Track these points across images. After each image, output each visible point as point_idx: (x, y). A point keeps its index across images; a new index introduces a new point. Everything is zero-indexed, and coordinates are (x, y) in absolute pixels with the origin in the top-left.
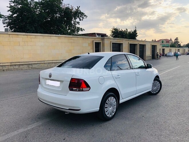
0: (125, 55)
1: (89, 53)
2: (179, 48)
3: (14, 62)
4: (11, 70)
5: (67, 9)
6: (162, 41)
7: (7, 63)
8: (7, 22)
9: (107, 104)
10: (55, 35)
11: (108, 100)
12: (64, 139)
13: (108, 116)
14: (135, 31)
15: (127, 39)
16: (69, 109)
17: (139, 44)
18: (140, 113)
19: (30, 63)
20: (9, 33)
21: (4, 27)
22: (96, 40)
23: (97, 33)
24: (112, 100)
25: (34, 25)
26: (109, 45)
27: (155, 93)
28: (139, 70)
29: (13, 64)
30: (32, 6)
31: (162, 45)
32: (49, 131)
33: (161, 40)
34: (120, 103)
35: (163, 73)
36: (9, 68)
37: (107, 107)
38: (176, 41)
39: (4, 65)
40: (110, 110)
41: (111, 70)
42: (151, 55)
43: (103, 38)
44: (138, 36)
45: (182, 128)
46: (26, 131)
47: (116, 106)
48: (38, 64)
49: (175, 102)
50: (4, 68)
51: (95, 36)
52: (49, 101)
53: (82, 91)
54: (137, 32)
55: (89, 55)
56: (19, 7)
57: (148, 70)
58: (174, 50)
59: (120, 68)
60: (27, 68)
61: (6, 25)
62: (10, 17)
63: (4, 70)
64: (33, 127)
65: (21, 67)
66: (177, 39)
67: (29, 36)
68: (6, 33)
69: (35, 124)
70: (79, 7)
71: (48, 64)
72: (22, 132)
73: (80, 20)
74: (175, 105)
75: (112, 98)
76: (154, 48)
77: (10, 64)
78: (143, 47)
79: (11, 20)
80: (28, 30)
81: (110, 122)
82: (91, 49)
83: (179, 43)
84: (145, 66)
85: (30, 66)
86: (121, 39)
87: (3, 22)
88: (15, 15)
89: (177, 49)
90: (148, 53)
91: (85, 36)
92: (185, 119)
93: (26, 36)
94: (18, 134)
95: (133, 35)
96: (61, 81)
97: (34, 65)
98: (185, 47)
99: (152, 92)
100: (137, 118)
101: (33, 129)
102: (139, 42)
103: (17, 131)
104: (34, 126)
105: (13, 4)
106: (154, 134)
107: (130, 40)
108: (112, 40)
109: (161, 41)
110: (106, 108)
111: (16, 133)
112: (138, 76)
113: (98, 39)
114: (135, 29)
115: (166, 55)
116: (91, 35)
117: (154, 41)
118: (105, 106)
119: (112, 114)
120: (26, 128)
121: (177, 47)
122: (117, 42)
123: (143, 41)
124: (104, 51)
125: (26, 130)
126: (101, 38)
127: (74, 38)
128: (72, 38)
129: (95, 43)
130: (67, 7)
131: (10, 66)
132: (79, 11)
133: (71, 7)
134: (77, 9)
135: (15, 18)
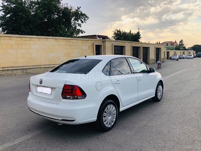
0: (125, 58)
2: (184, 51)
3: (6, 66)
4: (3, 75)
5: (66, 9)
6: (167, 44)
9: (105, 112)
10: (51, 37)
11: (107, 108)
13: (106, 126)
14: (138, 33)
15: (130, 42)
16: (63, 120)
18: (142, 122)
19: (25, 68)
22: (97, 42)
23: (97, 35)
24: (111, 108)
25: (30, 26)
26: (111, 48)
28: (141, 75)
29: (5, 69)
30: (26, 6)
31: (166, 47)
33: (165, 42)
34: (120, 111)
35: (167, 77)
36: (1, 73)
37: (105, 115)
38: (181, 43)
40: (109, 119)
41: (110, 75)
42: (155, 59)
43: (104, 40)
44: (141, 38)
45: (188, 138)
46: (13, 146)
47: (115, 115)
48: (34, 69)
49: (180, 108)
51: (96, 38)
53: (77, 99)
54: (140, 34)
55: (86, 58)
56: (13, 7)
57: (150, 74)
58: (179, 53)
59: (121, 73)
60: (22, 73)
62: (2, 18)
64: (21, 141)
65: (15, 72)
66: (181, 41)
67: (23, 39)
70: (80, 7)
71: (44, 68)
72: (8, 147)
73: (82, 22)
74: (180, 112)
75: (112, 105)
76: (158, 50)
77: (1, 69)
78: (146, 50)
79: (3, 21)
80: (23, 32)
81: (109, 133)
82: (91, 52)
83: (184, 46)
84: (148, 70)
85: (25, 71)
86: (123, 41)
88: (9, 15)
89: (182, 51)
90: (152, 55)
91: (85, 38)
92: (191, 128)
93: (20, 39)
95: (136, 38)
96: (53, 88)
97: (29, 69)
98: (190, 50)
100: (139, 127)
101: (20, 144)
102: (142, 45)
103: (2, 146)
105: (6, 4)
106: (157, 146)
107: (133, 42)
108: (114, 43)
110: (104, 117)
112: (140, 81)
113: (98, 42)
114: (138, 31)
115: (171, 59)
117: (158, 43)
118: (104, 115)
119: (111, 124)
120: (13, 142)
121: (183, 50)
122: (119, 44)
123: (147, 44)
124: (106, 54)
125: (12, 144)
126: (102, 40)
127: (72, 41)
128: (71, 41)
129: (96, 45)
130: (65, 6)
131: (2, 71)
132: (80, 13)
133: (70, 7)
134: (76, 9)
135: (8, 19)
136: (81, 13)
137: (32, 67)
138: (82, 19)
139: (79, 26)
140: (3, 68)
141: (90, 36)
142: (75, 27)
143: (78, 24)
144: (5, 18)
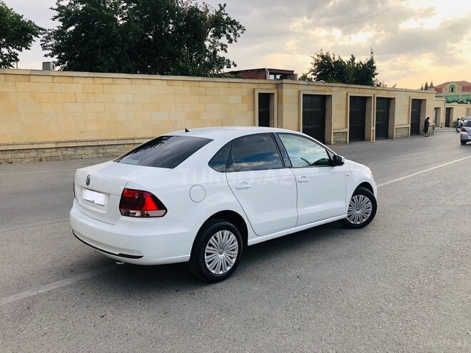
0: (272, 134)
1: (187, 131)
3: (63, 140)
4: (57, 159)
5: (194, 10)
6: (451, 87)
7: (49, 143)
8: (52, 45)
9: (210, 245)
11: (216, 238)
12: (103, 317)
13: (213, 272)
14: (371, 62)
15: (345, 85)
16: (120, 255)
17: (376, 96)
19: (100, 143)
20: (52, 73)
21: (46, 56)
23: (269, 70)
24: (226, 238)
25: (114, 52)
26: (296, 99)
27: (358, 223)
29: (60, 145)
30: (108, 6)
31: (447, 97)
32: (78, 299)
33: (448, 83)
34: (249, 244)
36: (53, 154)
37: (211, 252)
39: (41, 146)
40: (219, 260)
41: (226, 171)
42: (409, 126)
43: (282, 81)
44: (377, 74)
46: (35, 296)
47: (236, 252)
48: (120, 147)
50: (42, 155)
51: (265, 77)
52: (94, 239)
53: (148, 216)
54: (374, 65)
55: (187, 134)
56: (81, 8)
57: (337, 168)
60: (95, 155)
61: (50, 51)
62: (58, 34)
63: (41, 160)
64: (51, 289)
65: (80, 152)
67: (98, 81)
68: (46, 72)
69: (58, 282)
72: (25, 299)
73: (231, 41)
75: (227, 232)
76: (417, 105)
77: (54, 146)
78: (386, 104)
79: (60, 41)
80: (101, 63)
84: (330, 159)
85: (101, 151)
86: (327, 84)
87: (41, 45)
88: (72, 28)
91: (234, 78)
93: (90, 81)
94: (15, 302)
95: (365, 74)
96: (108, 195)
97: (109, 147)
99: (352, 222)
101: (48, 293)
102: (375, 92)
103: (17, 295)
104: (54, 286)
107: (353, 86)
108: (305, 87)
109: (449, 85)
110: (208, 254)
111: (12, 299)
112: (305, 183)
113: (265, 86)
114: (369, 58)
116: (254, 73)
117: (429, 85)
118: (206, 251)
119: (226, 269)
120: (37, 290)
122: (316, 91)
123: (388, 90)
125: (35, 293)
126: (277, 82)
127: (206, 84)
128: (202, 84)
129: (259, 94)
130: (192, 5)
131: (54, 150)
132: (225, 17)
133: (202, 5)
134: (218, 10)
135: (70, 37)
136: (228, 18)
137: (115, 143)
138: (230, 31)
139: (222, 49)
140: (57, 143)
141: (251, 70)
142: (215, 52)
143: (222, 45)
144: (64, 34)
